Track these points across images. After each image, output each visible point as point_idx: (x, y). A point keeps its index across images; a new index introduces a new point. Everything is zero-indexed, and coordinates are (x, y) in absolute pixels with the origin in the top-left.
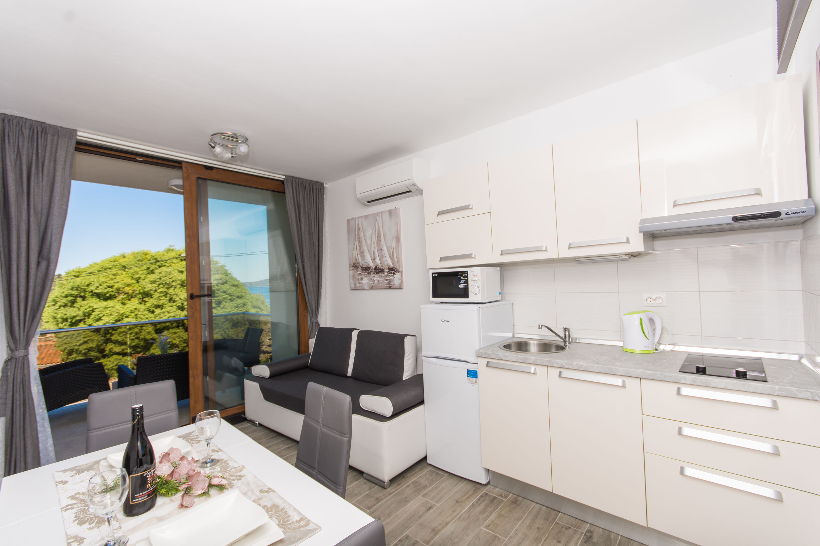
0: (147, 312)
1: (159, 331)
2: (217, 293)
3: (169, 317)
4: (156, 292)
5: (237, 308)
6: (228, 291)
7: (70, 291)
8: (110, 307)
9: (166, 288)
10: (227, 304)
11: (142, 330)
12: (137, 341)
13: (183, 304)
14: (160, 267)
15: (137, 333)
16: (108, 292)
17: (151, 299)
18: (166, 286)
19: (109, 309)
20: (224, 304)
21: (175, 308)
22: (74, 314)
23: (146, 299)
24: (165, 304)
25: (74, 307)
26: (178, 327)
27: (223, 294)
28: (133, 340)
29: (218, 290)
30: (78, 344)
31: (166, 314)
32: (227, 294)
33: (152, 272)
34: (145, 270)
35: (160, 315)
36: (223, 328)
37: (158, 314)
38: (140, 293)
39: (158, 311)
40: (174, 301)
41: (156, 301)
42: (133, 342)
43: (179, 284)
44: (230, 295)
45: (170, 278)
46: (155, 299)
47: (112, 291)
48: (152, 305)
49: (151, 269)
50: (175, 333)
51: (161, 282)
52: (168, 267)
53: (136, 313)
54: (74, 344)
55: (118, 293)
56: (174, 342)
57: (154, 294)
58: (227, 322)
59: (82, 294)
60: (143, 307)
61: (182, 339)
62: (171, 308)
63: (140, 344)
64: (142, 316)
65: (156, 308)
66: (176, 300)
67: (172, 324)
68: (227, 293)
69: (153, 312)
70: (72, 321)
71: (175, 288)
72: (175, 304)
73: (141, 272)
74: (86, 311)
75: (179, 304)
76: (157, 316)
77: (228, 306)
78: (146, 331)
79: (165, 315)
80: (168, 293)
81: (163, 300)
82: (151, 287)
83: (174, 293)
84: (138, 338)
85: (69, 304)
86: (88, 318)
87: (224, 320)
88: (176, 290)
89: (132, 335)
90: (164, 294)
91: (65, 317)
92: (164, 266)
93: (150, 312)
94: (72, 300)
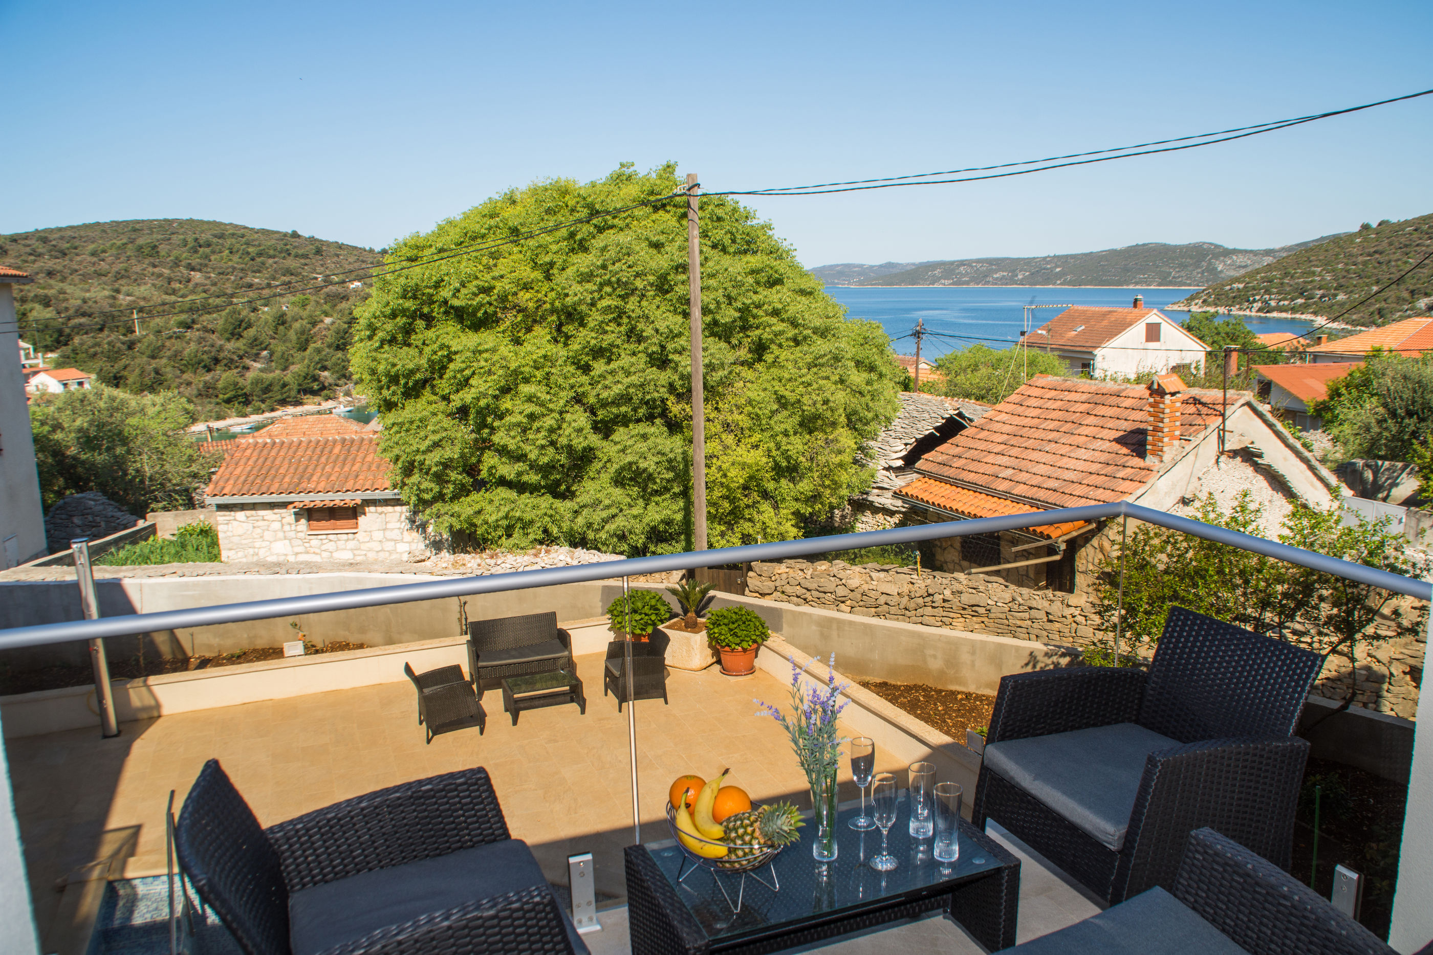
0: (572, 369)
1: (604, 429)
2: (754, 317)
3: (628, 387)
4: (594, 309)
5: (815, 370)
6: (787, 311)
7: (401, 301)
8: (487, 351)
9: (620, 296)
10: (784, 355)
11: (563, 419)
12: (551, 451)
13: (663, 347)
14: (600, 230)
15: (551, 431)
16: (481, 305)
17: (581, 329)
18: (620, 291)
19: (485, 355)
20: (777, 353)
21: (643, 358)
22: (411, 366)
23: (569, 329)
24: (618, 347)
25: (409, 345)
26: (650, 418)
27: (774, 320)
28: (543, 447)
29: (758, 306)
30: (423, 447)
31: (620, 376)
32: (783, 321)
33: (583, 247)
34: (565, 239)
35: (605, 379)
36: (772, 429)
37: (600, 376)
38: (553, 311)
39: (599, 367)
40: (640, 339)
41: (593, 334)
42: (543, 454)
43: (652, 285)
44: (794, 324)
45: (630, 267)
46: (593, 329)
47: (490, 304)
48: (584, 348)
49: (578, 237)
50: (645, 437)
51: (607, 277)
52: (621, 229)
53: (547, 370)
54: (415, 447)
55: (504, 308)
56: (643, 465)
57: (589, 315)
58: (785, 413)
59: (426, 310)
60: (560, 352)
61: (664, 459)
62: (634, 359)
63: (559, 461)
64: (561, 381)
65: (594, 358)
66: (644, 334)
67: (635, 410)
68: (784, 316)
69: (586, 369)
70: (407, 383)
72: (642, 346)
73: (554, 248)
74: (434, 357)
75: (655, 349)
76: (598, 382)
78: (573, 424)
79: (617, 378)
80: (625, 313)
81: (613, 332)
82: (581, 293)
83: (638, 312)
84: (553, 443)
85: (400, 337)
86: (441, 377)
87: (775, 407)
88: (644, 303)
89: (540, 435)
90: (615, 315)
91: (393, 371)
92: (612, 227)
93: (578, 368)
94: (405, 324)
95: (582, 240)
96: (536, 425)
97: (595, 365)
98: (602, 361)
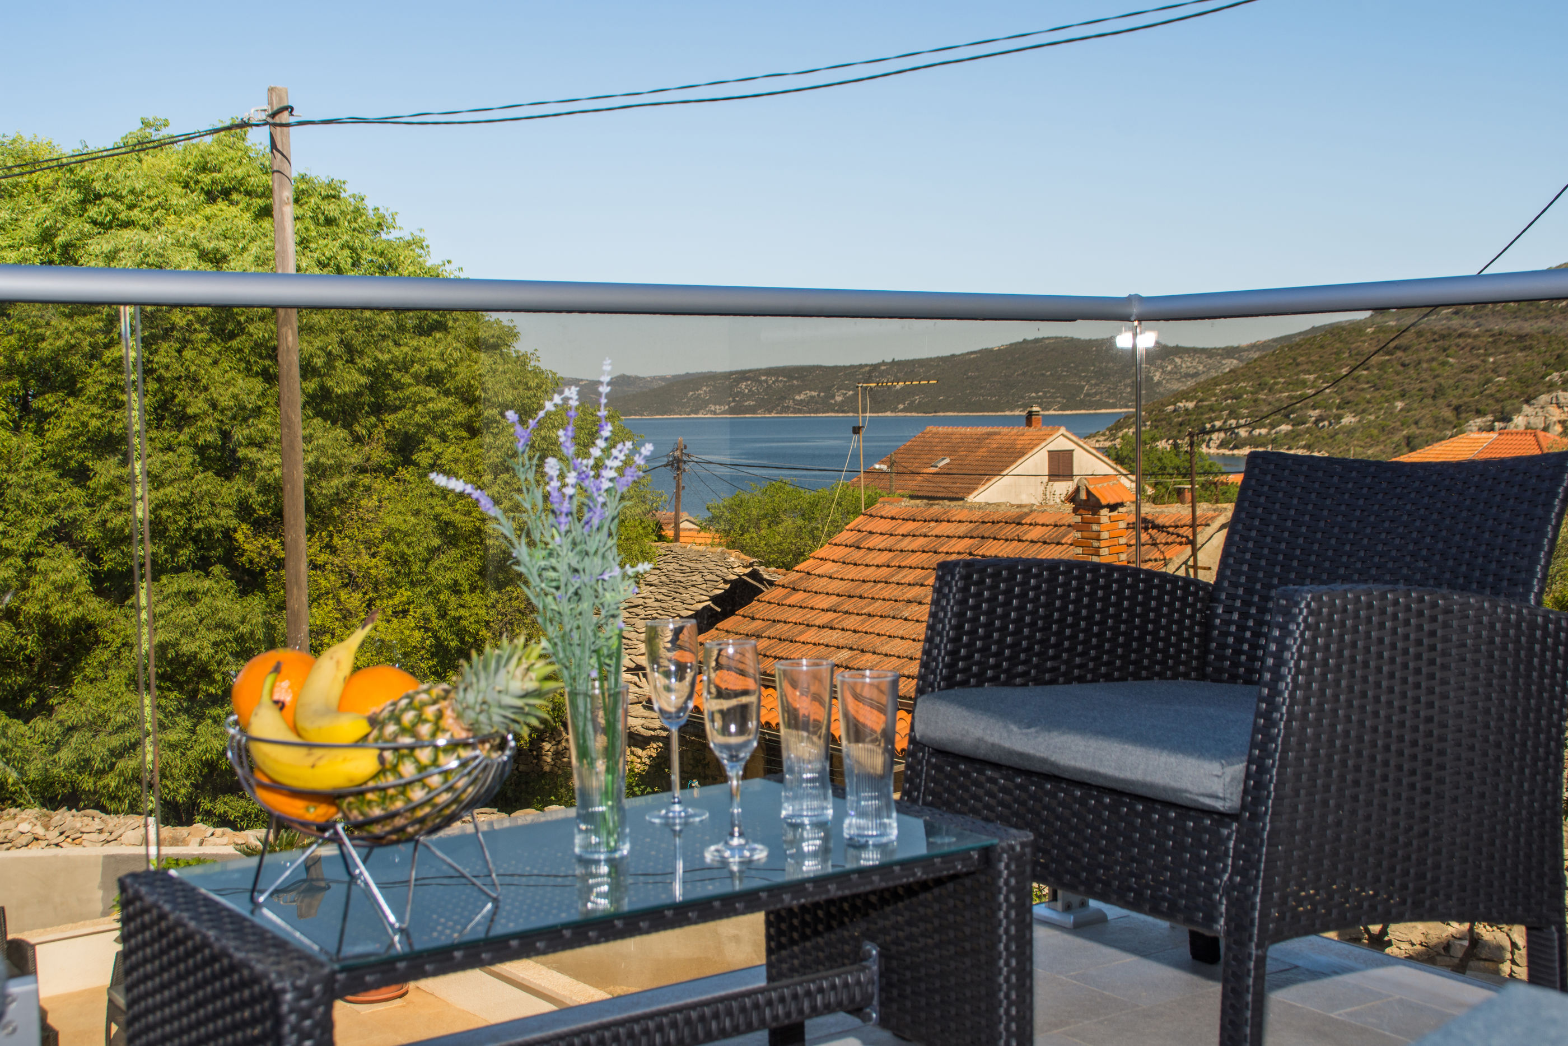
0: (52, 476)
2: (397, 387)
3: (159, 507)
5: (505, 476)
6: (453, 376)
10: (450, 451)
11: (32, 570)
13: (226, 435)
14: (105, 227)
17: (70, 401)
20: (437, 448)
21: (189, 457)
23: (47, 402)
26: (202, 565)
27: (431, 392)
29: (404, 367)
31: (145, 487)
32: (447, 393)
35: (118, 493)
36: (430, 580)
37: (110, 486)
39: (105, 470)
40: (183, 420)
41: (95, 410)
43: (203, 321)
44: (469, 399)
46: (93, 401)
48: (75, 437)
50: (191, 597)
56: (187, 647)
57: (85, 374)
58: (455, 553)
60: (29, 444)
61: (230, 636)
62: (170, 456)
63: (23, 647)
64: (26, 496)
65: (95, 455)
66: (190, 411)
67: (172, 550)
68: (450, 385)
69: (81, 475)
71: (185, 342)
72: (186, 433)
75: (210, 438)
76: (103, 499)
77: (456, 461)
78: (53, 577)
83: (177, 369)
87: (436, 542)
88: (188, 354)
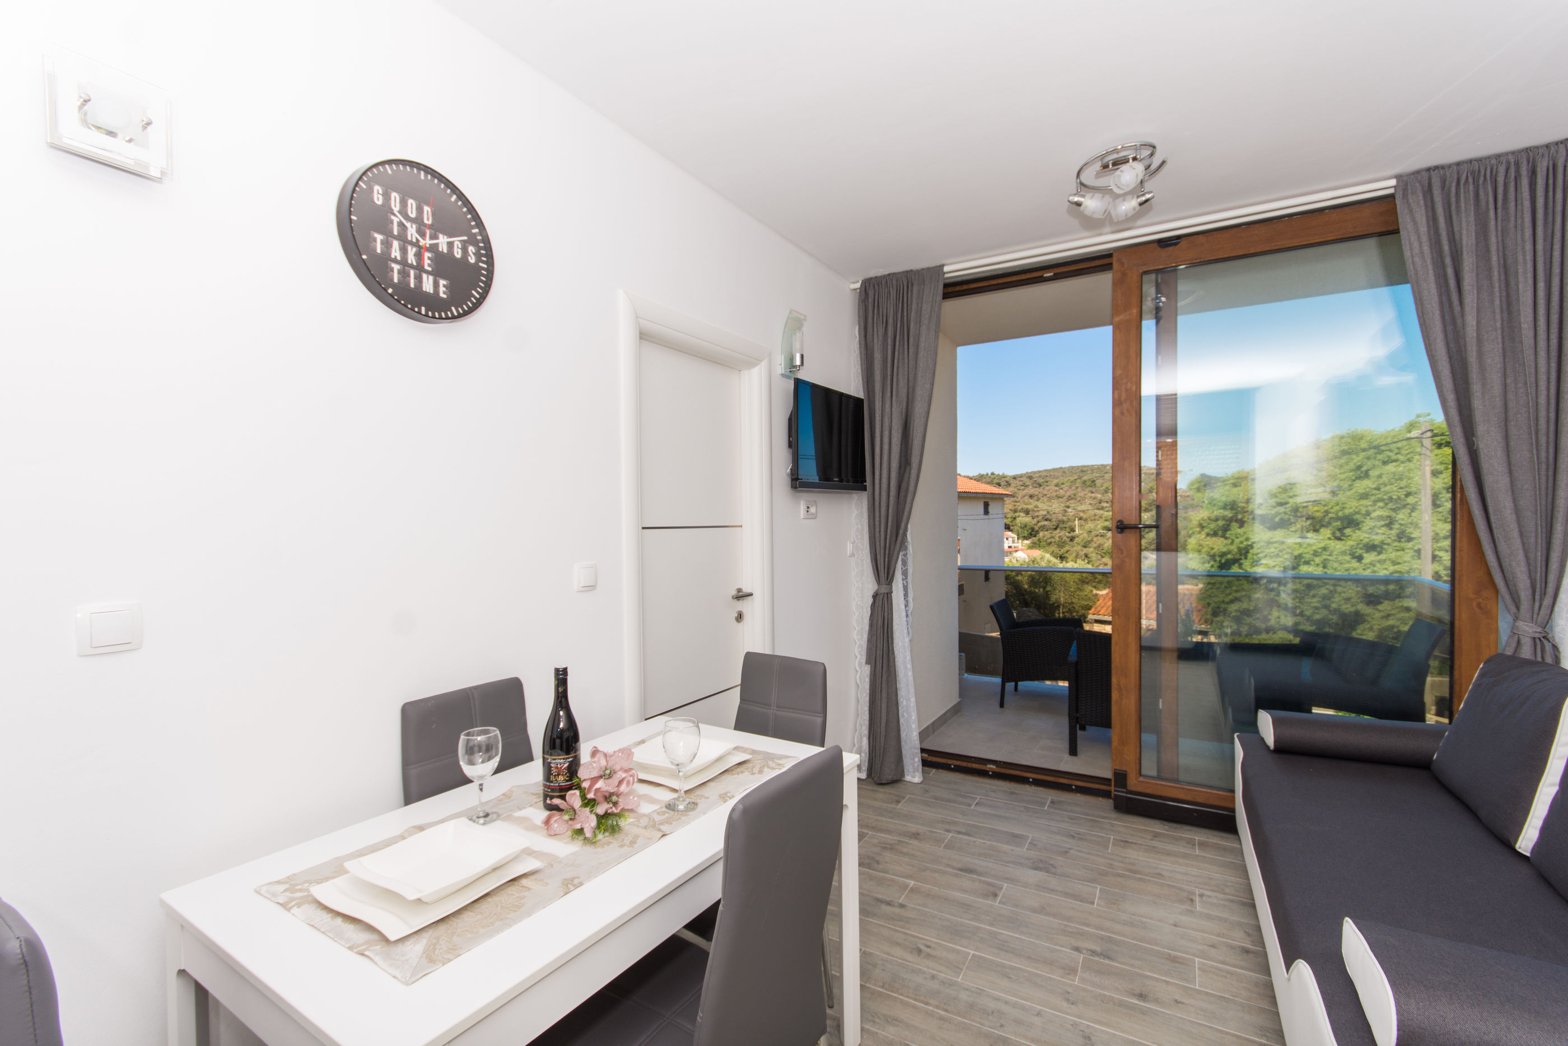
0: (1348, 558)
1: (1372, 600)
3: (1395, 572)
4: (1368, 518)
7: (1222, 511)
8: (1275, 542)
9: (1391, 509)
11: (1335, 590)
12: (1324, 612)
14: (1385, 463)
15: (1325, 597)
16: (1278, 514)
17: (1357, 531)
18: (1390, 506)
19: (1276, 545)
22: (1224, 550)
23: (1348, 531)
24: (1388, 544)
25: (1226, 538)
28: (1317, 608)
30: (1227, 600)
31: (1388, 564)
33: (1366, 475)
34: (1351, 471)
35: (1375, 565)
37: (1371, 564)
38: (1338, 519)
39: (1369, 557)
41: (1367, 535)
42: (1317, 613)
45: (1401, 488)
46: (1367, 532)
47: (1285, 513)
48: (1358, 544)
49: (1364, 469)
51: (1379, 496)
52: (1403, 462)
53: (1324, 557)
54: (1221, 599)
55: (1296, 516)
57: (1363, 522)
59: (1240, 517)
60: (1338, 546)
62: (1400, 553)
63: (1332, 619)
64: (1336, 565)
65: (1367, 551)
66: (1413, 536)
67: (1401, 588)
69: (1360, 558)
70: (1220, 561)
71: (1415, 509)
72: (1410, 545)
73: (1343, 476)
74: (1241, 545)
76: (1369, 568)
78: (1345, 594)
79: (1385, 566)
80: (1396, 521)
81: (1383, 534)
82: (1357, 507)
83: (1410, 520)
84: (1327, 607)
85: (1220, 533)
86: (1246, 558)
88: (1415, 514)
89: (1315, 600)
90: (1387, 522)
91: (1212, 552)
92: (1396, 461)
93: (1354, 558)
94: (1224, 525)
95: (1367, 471)
96: (1312, 593)
97: (1365, 555)
98: (1375, 553)
